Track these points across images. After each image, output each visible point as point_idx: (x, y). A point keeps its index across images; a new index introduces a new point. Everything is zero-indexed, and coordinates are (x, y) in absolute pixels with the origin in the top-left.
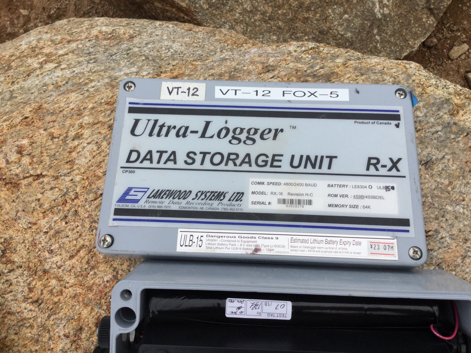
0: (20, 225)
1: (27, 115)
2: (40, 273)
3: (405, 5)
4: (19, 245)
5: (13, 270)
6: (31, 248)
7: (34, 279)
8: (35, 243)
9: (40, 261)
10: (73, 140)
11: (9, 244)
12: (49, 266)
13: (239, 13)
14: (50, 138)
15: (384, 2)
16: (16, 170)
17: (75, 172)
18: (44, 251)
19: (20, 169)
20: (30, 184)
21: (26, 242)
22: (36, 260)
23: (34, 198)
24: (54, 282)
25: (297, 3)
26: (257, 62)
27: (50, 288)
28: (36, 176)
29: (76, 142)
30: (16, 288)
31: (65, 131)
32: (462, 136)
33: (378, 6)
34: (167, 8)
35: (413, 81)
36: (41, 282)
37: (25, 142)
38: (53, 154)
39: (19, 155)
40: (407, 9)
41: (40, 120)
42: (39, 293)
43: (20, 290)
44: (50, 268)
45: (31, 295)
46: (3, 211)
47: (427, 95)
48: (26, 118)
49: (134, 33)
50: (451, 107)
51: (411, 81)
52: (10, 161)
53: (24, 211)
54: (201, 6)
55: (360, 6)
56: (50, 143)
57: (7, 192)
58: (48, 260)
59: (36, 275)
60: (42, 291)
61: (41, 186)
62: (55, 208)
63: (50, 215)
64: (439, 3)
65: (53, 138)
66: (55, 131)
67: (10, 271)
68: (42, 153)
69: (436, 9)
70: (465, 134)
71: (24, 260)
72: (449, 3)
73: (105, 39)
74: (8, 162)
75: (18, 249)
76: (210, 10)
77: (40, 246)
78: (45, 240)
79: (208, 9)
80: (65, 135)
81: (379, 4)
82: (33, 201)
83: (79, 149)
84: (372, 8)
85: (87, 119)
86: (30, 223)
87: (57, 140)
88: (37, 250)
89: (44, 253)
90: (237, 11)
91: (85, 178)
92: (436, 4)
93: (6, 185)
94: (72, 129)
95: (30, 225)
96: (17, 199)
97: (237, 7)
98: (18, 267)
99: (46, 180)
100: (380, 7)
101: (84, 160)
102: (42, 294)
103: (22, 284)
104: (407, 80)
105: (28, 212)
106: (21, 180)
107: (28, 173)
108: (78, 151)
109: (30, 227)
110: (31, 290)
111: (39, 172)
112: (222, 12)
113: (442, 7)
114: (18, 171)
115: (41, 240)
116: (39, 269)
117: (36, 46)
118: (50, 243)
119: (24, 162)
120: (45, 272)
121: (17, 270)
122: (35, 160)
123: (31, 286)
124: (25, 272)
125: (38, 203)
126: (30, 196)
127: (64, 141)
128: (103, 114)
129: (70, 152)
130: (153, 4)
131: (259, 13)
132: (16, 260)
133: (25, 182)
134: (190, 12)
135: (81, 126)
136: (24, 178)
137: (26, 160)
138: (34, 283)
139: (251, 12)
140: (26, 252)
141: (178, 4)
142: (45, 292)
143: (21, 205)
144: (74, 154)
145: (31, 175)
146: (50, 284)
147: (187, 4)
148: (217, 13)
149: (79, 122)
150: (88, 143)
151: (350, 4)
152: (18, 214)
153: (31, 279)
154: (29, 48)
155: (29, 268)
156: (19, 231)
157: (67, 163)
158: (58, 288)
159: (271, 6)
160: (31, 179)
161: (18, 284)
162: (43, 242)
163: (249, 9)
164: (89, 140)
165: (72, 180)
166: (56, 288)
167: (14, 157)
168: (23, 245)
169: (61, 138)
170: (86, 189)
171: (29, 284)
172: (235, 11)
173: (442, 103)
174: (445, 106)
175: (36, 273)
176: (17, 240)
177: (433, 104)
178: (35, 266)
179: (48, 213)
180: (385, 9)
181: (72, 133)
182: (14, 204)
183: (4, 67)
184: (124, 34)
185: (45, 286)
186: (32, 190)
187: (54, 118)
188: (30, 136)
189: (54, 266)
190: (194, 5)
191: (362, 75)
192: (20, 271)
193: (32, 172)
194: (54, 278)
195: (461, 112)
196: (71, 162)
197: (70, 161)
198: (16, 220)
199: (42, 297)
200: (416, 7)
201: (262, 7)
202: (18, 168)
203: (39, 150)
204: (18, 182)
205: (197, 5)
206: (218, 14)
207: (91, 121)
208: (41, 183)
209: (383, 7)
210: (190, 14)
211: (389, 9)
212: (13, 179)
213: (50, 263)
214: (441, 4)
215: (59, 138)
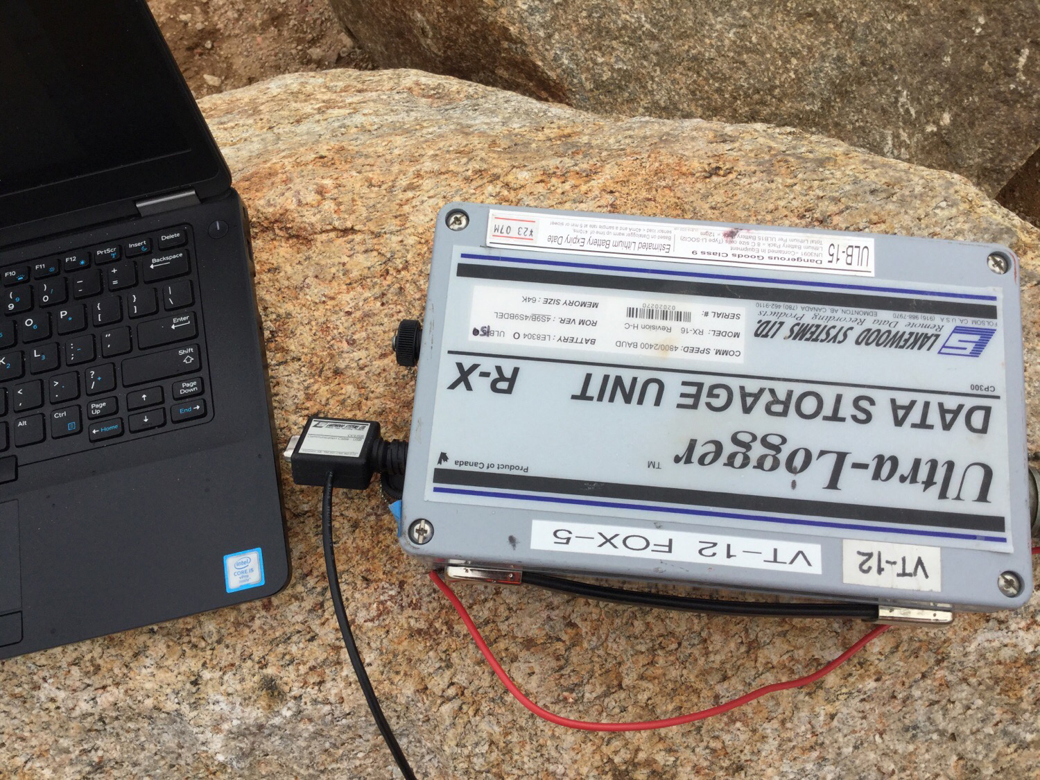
0: (308, 297)
1: (324, 154)
2: (329, 374)
3: (939, 152)
4: (302, 327)
5: (286, 362)
6: (319, 334)
7: (316, 382)
8: (328, 327)
9: (332, 356)
10: (405, 191)
11: (284, 324)
12: (345, 364)
13: (645, 108)
14: (366, 184)
15: (902, 138)
16: (310, 217)
17: (409, 231)
18: (341, 341)
19: (318, 216)
20: (331, 241)
21: (314, 323)
22: (325, 353)
23: (337, 260)
24: (349, 389)
25: (747, 109)
27: (343, 397)
28: (341, 231)
29: (410, 194)
30: (286, 390)
31: (392, 178)
33: (890, 142)
34: (520, 80)
35: (956, 192)
36: (327, 387)
37: (328, 182)
38: (371, 204)
39: (319, 197)
40: (942, 160)
41: (346, 162)
42: (323, 403)
43: (291, 395)
44: (347, 367)
45: (308, 404)
46: (281, 274)
47: (976, 216)
48: (322, 157)
51: (952, 191)
52: (304, 202)
53: (316, 277)
54: (581, 83)
55: (858, 137)
56: (365, 190)
57: (290, 250)
58: (345, 355)
59: (320, 376)
60: (328, 399)
61: (348, 246)
62: (368, 280)
63: (359, 289)
64: (1001, 161)
65: (371, 185)
66: (376, 176)
67: (279, 364)
68: (353, 200)
69: (994, 171)
71: (306, 350)
72: (1020, 164)
73: (424, 96)
74: (300, 203)
75: (298, 332)
76: (597, 92)
77: (335, 331)
78: (346, 325)
79: (591, 91)
80: (390, 184)
81: (893, 140)
82: (334, 265)
83: (414, 202)
84: (879, 143)
85: (428, 165)
86: (325, 296)
87: (376, 189)
88: (329, 338)
89: (339, 344)
90: (642, 103)
91: (423, 241)
92: (997, 161)
93: (288, 239)
94: (401, 176)
95: (324, 299)
96: (305, 260)
97: (642, 96)
98: (293, 359)
99: (358, 237)
100: (894, 145)
101: (422, 217)
102: (327, 404)
103: (296, 386)
105: (324, 280)
106: (316, 233)
107: (330, 224)
108: (414, 204)
109: (324, 302)
110: (309, 397)
111: (349, 225)
112: (615, 100)
113: (1006, 170)
114: (313, 220)
115: (338, 323)
116: (326, 367)
117: (300, 92)
118: (352, 330)
119: (326, 207)
120: (337, 372)
121: (291, 364)
122: (342, 208)
123: (310, 392)
124: (303, 369)
125: (341, 267)
126: (330, 257)
127: (391, 190)
128: (456, 161)
129: (401, 205)
131: (679, 113)
132: (292, 348)
133: (324, 237)
134: (560, 90)
135: (418, 175)
136: (322, 232)
137: (328, 206)
138: (315, 387)
139: (665, 109)
140: (310, 339)
141: (543, 72)
142: (332, 402)
143: (312, 269)
144: (407, 208)
145: (335, 229)
146: (343, 391)
147: (558, 76)
148: (606, 100)
149: (414, 169)
150: (429, 197)
151: (841, 131)
152: (307, 281)
153: (312, 380)
154: (285, 92)
155: (311, 364)
156: (304, 305)
157: (396, 217)
158: (355, 398)
159: (702, 106)
160: (332, 235)
161: (289, 384)
162: (341, 327)
163: (663, 104)
164: (431, 193)
165: (402, 241)
166: (353, 397)
167: (311, 197)
168: (308, 327)
169: (384, 187)
170: (423, 257)
171: (307, 388)
172: (638, 103)
175: (321, 371)
176: (299, 319)
178: (321, 362)
179: (355, 285)
180: (903, 150)
181: (403, 182)
182: (299, 267)
183: (246, 111)
185: (334, 394)
186: (334, 249)
187: (370, 161)
188: (335, 177)
189: (354, 365)
190: (569, 79)
192: (296, 365)
193: (337, 224)
194: (350, 383)
196: (403, 218)
197: (400, 215)
198: (301, 289)
199: (327, 408)
200: (959, 161)
201: (685, 105)
202: (314, 215)
203: (350, 196)
204: (310, 238)
205: (575, 81)
206: (607, 103)
207: (436, 168)
208: (349, 243)
209: (900, 146)
210: (561, 94)
211: (910, 153)
212: (305, 229)
213: (347, 360)
214: (1004, 164)
215: (380, 186)
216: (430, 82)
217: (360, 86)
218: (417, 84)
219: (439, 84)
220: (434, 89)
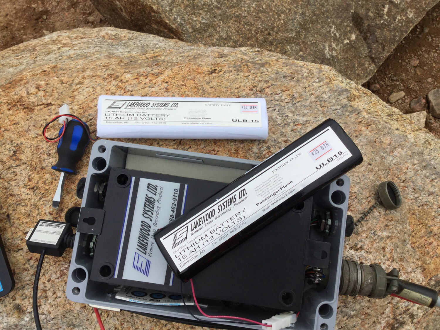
0: (30, 135)
1: (45, 70)
2: (39, 169)
3: (351, 51)
4: (27, 149)
5: (20, 165)
6: (35, 152)
7: (33, 173)
8: (38, 148)
9: (40, 161)
10: (77, 85)
11: (20, 148)
12: (46, 164)
13: (216, 39)
14: (60, 82)
15: (333, 47)
16: (33, 99)
17: (75, 103)
18: (44, 154)
19: (36, 98)
20: (41, 109)
21: (32, 147)
22: (37, 160)
23: (43, 118)
24: (48, 176)
25: (262, 37)
26: (215, 52)
27: (44, 180)
28: (46, 104)
29: (78, 86)
30: (20, 177)
31: (72, 79)
32: (354, 114)
33: (327, 49)
34: (161, 29)
35: (324, 74)
36: (38, 175)
37: (43, 83)
38: (61, 92)
39: (37, 90)
40: (352, 55)
41: (54, 73)
42: (36, 182)
43: (22, 179)
44: (47, 166)
45: (29, 184)
46: (19, 125)
47: (332, 85)
48: (45, 71)
49: (132, 37)
50: (349, 94)
51: (321, 74)
52: (30, 93)
53: (34, 126)
54: (187, 29)
55: (313, 47)
56: (60, 85)
57: (24, 114)
58: (46, 161)
59: (35, 171)
60: (38, 181)
61: (49, 111)
62: (57, 126)
63: (53, 131)
64: (379, 54)
65: (62, 83)
66: (65, 79)
67: (17, 166)
68: (53, 90)
69: (376, 58)
70: (357, 113)
71: (29, 159)
72: (387, 55)
73: (110, 39)
74: (28, 93)
75: (25, 151)
76: (194, 33)
77: (42, 150)
78: (46, 147)
79: (192, 32)
80: (71, 82)
81: (329, 47)
82: (42, 120)
83: (80, 90)
84: (323, 49)
85: (88, 73)
86: (37, 134)
87: (65, 84)
88: (39, 153)
89: (44, 156)
90: (215, 37)
91: (81, 107)
92: (377, 54)
93: (24, 109)
94: (76, 78)
95: (37, 136)
96: (30, 118)
97: (215, 34)
98: (23, 163)
99: (53, 107)
100: (329, 50)
101: (82, 97)
102: (38, 183)
103: (24, 175)
104: (319, 73)
105: (37, 127)
106: (35, 106)
107: (41, 102)
108: (79, 91)
109: (37, 137)
110: (30, 180)
111: (49, 102)
112: (203, 36)
113: (381, 58)
114: (34, 100)
115: (43, 146)
116: (38, 166)
117: (57, 40)
118: (49, 149)
119: (40, 94)
120: (43, 168)
121: (22, 166)
122: (47, 94)
123: (31, 178)
124: (28, 168)
125: (45, 121)
126: (40, 117)
127: (70, 85)
128: (100, 71)
129: (73, 92)
130: (151, 26)
131: (232, 41)
132: (23, 158)
133: (39, 108)
134: (178, 33)
135: (84, 78)
136: (38, 105)
137: (41, 93)
138: (33, 176)
139: (225, 39)
140: (31, 154)
141: (169, 26)
142: (40, 182)
143: (33, 122)
144: (76, 93)
145: (43, 104)
146: (45, 177)
147: (176, 27)
148: (199, 36)
149: (82, 75)
150: (87, 88)
151: (305, 45)
152: (30, 128)
153: (32, 173)
154: (51, 40)
155: (31, 165)
156: (28, 139)
157: (70, 97)
158: (50, 180)
159: (242, 37)
160: (42, 106)
161: (21, 175)
162: (44, 148)
163: (224, 37)
164: (88, 86)
165: (72, 108)
166: (49, 179)
167: (33, 90)
168: (30, 149)
169: (68, 83)
170: (81, 115)
171: (29, 176)
172: (213, 37)
173: (343, 91)
174: (345, 93)
175: (36, 169)
176: (26, 145)
177: (335, 90)
178: (36, 164)
179: (51, 129)
180: (333, 52)
181: (77, 81)
182: (28, 122)
183: (30, 50)
184: (125, 37)
185: (41, 178)
186: (42, 113)
187: (65, 72)
188: (46, 80)
189: (50, 165)
190: (181, 28)
191: (287, 66)
192: (24, 166)
193: (44, 101)
194: (48, 173)
195: (357, 100)
196: (73, 97)
197: (72, 96)
198: (27, 132)
199: (37, 185)
200: (360, 55)
201: (234, 37)
202: (34, 98)
203: (52, 88)
204: (33, 108)
205: (184, 29)
206: (200, 38)
207: (91, 74)
208: (49, 109)
209: (332, 50)
210: (178, 34)
211: (337, 53)
212: (30, 105)
213: (47, 163)
214: (380, 55)
215: (66, 83)
216: (112, 33)
217: (82, 36)
218: (107, 34)
219: (117, 33)
220: (114, 36)
